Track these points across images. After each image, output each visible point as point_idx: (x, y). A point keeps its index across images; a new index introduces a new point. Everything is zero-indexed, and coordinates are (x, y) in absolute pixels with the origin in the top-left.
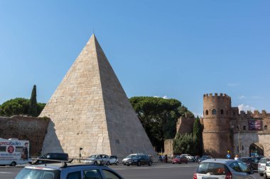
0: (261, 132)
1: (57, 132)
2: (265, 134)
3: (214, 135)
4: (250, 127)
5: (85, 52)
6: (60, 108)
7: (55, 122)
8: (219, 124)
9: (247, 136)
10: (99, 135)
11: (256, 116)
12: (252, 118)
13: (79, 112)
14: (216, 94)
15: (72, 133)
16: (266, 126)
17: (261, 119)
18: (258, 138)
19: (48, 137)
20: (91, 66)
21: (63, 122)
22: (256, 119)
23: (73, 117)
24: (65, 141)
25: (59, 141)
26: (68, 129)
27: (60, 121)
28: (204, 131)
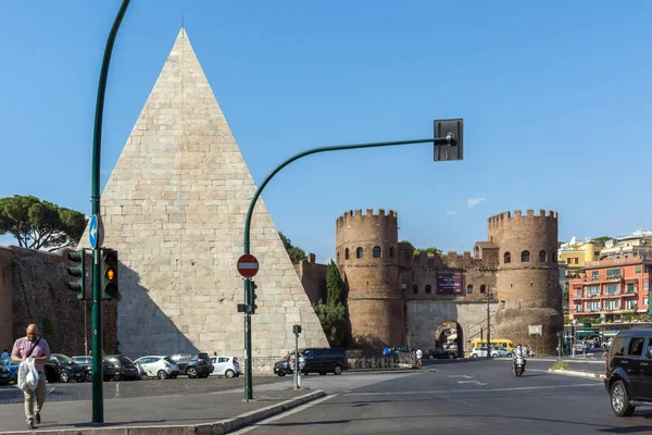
0: (461, 298)
1: (154, 296)
2: (468, 303)
3: (379, 305)
4: (439, 287)
5: (172, 79)
6: (142, 231)
7: (140, 270)
8: (387, 280)
9: (434, 306)
10: (285, 304)
11: (452, 265)
12: (446, 268)
13: (206, 244)
14: (382, 212)
15: (201, 299)
16: (470, 286)
17: (462, 271)
18: (456, 311)
19: (126, 309)
20: (204, 122)
21: (165, 268)
22: (453, 270)
23: (193, 256)
24: (187, 320)
25: (168, 321)
26: (188, 288)
27: (152, 266)
28: (350, 294)
